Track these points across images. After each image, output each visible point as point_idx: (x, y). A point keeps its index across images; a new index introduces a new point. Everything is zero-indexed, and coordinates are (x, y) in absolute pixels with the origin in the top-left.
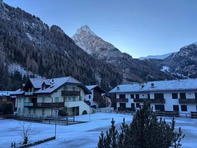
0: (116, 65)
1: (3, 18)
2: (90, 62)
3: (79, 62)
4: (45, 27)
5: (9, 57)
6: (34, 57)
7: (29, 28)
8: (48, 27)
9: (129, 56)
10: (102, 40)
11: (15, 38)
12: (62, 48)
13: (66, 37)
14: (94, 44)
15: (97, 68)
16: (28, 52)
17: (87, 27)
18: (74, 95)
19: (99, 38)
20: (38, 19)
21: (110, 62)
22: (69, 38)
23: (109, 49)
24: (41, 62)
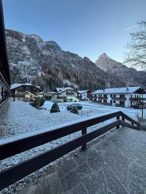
0: (123, 77)
1: (62, 58)
2: (104, 76)
3: (97, 77)
4: (80, 59)
5: (64, 76)
6: (75, 76)
7: (73, 61)
8: (82, 59)
9: (135, 70)
10: (114, 61)
11: (66, 67)
12: (88, 69)
13: (91, 63)
14: (109, 65)
15: (109, 80)
16: (72, 73)
17: (105, 54)
18: (72, 94)
19: (113, 60)
20: (77, 55)
21: (119, 75)
22: (93, 63)
23: (119, 66)
24: (78, 78)
